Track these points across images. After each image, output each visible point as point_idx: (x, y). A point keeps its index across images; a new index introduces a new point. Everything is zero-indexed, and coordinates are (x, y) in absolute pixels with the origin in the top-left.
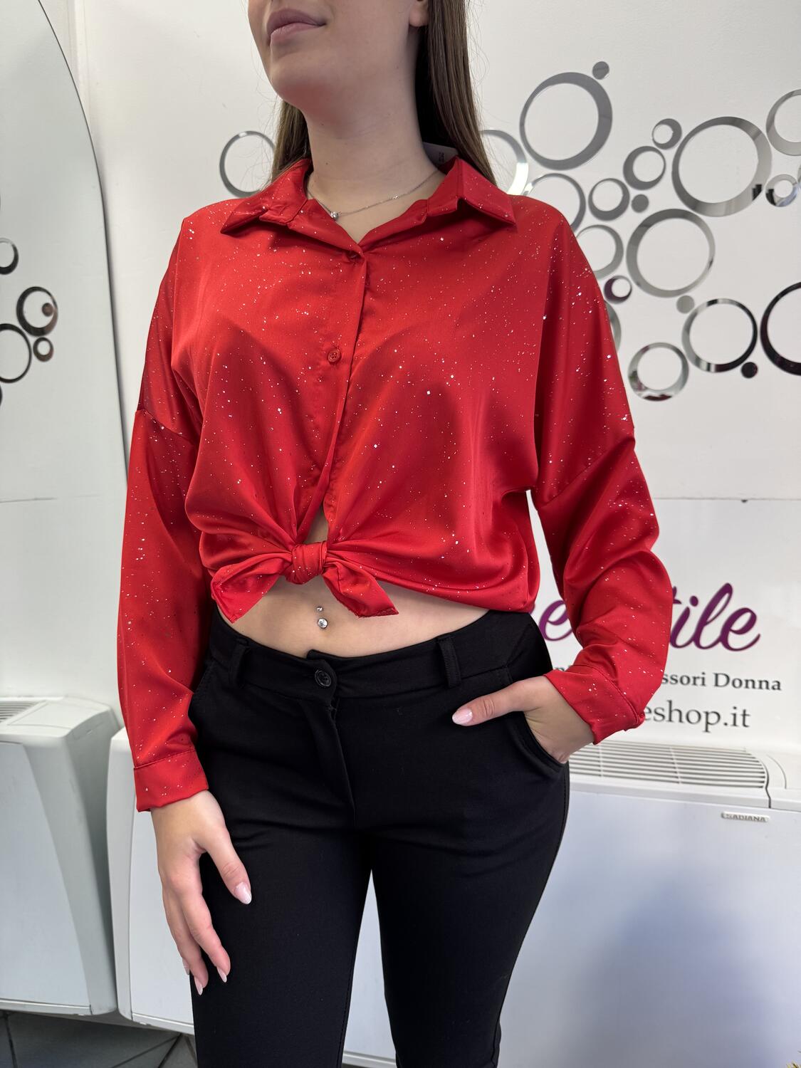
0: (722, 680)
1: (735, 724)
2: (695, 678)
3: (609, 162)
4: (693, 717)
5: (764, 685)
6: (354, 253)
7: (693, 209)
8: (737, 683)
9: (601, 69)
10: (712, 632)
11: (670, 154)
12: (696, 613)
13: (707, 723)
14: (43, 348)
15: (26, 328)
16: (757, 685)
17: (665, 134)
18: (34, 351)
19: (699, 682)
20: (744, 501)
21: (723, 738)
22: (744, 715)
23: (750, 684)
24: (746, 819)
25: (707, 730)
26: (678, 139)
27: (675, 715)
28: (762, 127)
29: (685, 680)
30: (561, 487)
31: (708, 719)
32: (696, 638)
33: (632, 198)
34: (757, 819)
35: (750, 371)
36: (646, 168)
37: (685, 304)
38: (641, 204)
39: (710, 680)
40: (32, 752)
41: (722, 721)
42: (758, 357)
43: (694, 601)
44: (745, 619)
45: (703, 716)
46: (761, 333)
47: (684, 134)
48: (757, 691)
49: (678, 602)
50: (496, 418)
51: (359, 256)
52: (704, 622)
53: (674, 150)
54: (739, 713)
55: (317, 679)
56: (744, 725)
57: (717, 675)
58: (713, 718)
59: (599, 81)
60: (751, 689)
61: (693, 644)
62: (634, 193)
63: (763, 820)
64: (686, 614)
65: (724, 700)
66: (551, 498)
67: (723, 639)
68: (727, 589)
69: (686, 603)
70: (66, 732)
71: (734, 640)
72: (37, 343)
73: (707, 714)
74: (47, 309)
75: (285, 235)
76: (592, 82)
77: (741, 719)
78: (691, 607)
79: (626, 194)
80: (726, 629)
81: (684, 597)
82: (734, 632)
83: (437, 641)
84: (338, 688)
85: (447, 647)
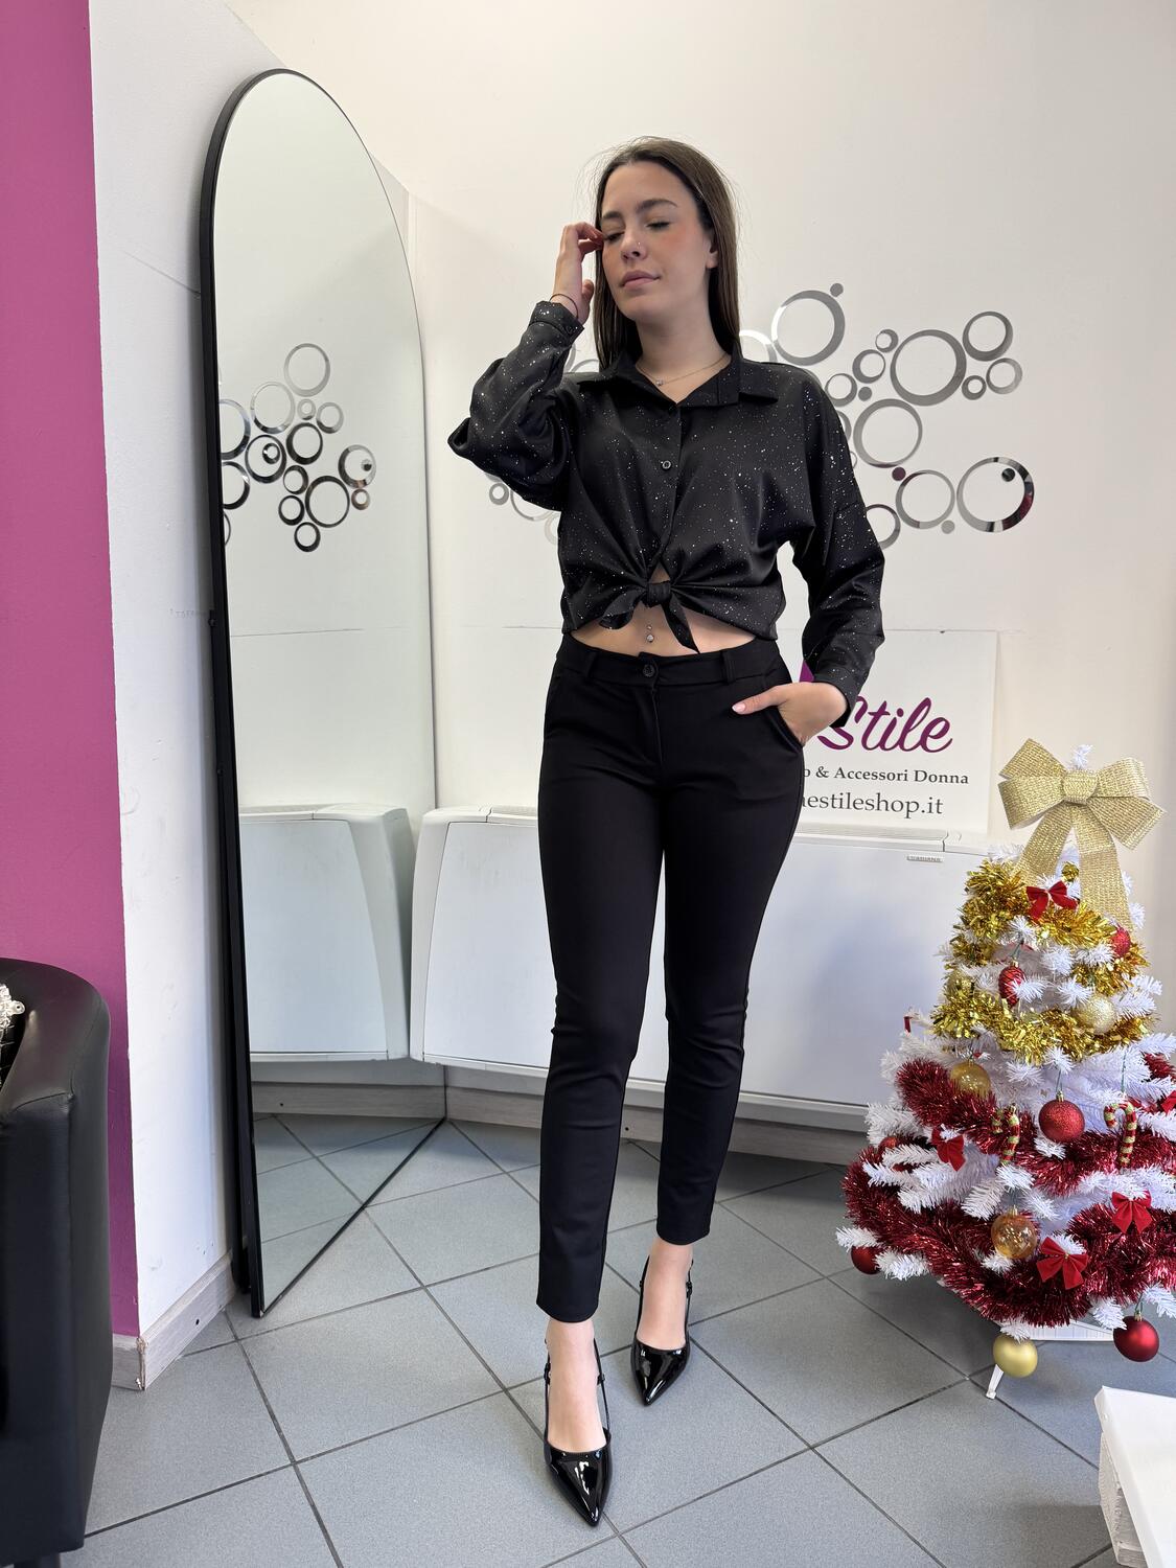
0: (921, 776)
1: (930, 812)
2: (899, 775)
3: (842, 360)
4: (897, 806)
5: (955, 779)
7: (908, 400)
8: (933, 778)
9: (837, 289)
10: (914, 737)
11: (889, 356)
12: (902, 722)
13: (908, 811)
14: (361, 498)
16: (949, 779)
17: (885, 341)
18: (352, 501)
19: (902, 778)
20: (942, 632)
21: (919, 821)
22: (938, 804)
23: (944, 778)
24: (929, 860)
25: (908, 817)
26: (895, 344)
27: (883, 805)
28: (960, 340)
29: (891, 777)
31: (908, 808)
32: (901, 743)
33: (859, 389)
34: (934, 861)
35: (949, 528)
36: (870, 366)
37: (899, 474)
38: (866, 393)
39: (911, 776)
40: (356, 827)
41: (920, 809)
42: (955, 516)
43: (900, 713)
44: (941, 725)
45: (905, 805)
46: (957, 495)
47: (900, 342)
48: (949, 784)
49: (888, 714)
52: (907, 729)
53: (892, 353)
54: (934, 802)
55: (645, 671)
56: (938, 812)
57: (917, 772)
58: (913, 807)
59: (835, 298)
60: (944, 783)
61: (898, 747)
62: (860, 385)
63: (938, 861)
64: (893, 723)
65: (923, 792)
67: (922, 743)
68: (927, 703)
69: (894, 714)
71: (931, 743)
72: (356, 493)
73: (908, 803)
74: (367, 465)
76: (830, 299)
77: (936, 807)
78: (898, 718)
79: (854, 386)
80: (926, 734)
81: (892, 709)
82: (932, 737)
83: (722, 651)
84: (658, 679)
85: (727, 657)
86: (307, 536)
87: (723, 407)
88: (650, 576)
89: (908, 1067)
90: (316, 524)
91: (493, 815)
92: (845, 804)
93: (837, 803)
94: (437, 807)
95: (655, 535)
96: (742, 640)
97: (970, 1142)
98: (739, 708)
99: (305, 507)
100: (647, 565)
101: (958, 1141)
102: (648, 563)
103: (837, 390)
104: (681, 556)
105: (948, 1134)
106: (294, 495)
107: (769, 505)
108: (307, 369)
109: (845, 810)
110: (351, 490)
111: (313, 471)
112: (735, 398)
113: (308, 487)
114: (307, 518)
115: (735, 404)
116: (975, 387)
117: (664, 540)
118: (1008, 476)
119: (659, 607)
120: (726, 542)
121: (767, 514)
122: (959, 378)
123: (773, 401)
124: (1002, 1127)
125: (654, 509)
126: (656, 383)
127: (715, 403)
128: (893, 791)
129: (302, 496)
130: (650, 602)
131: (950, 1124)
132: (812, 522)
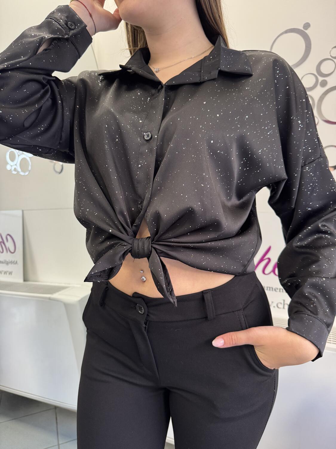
3: (310, 65)
9: (307, 26)
33: (320, 81)
38: (324, 83)
55: (138, 309)
59: (306, 31)
62: (321, 79)
76: (303, 32)
79: (317, 79)
83: (203, 293)
84: (148, 315)
85: (208, 297)
87: (203, 82)
88: (135, 234)
95: (140, 197)
96: (224, 279)
98: (219, 342)
100: (132, 225)
102: (133, 222)
103: (307, 82)
104: (157, 217)
107: (244, 165)
112: (215, 74)
115: (214, 80)
117: (145, 203)
119: (146, 259)
120: (197, 206)
121: (242, 174)
123: (249, 75)
125: (139, 175)
126: (154, 70)
127: (197, 80)
130: (137, 255)
132: (284, 176)
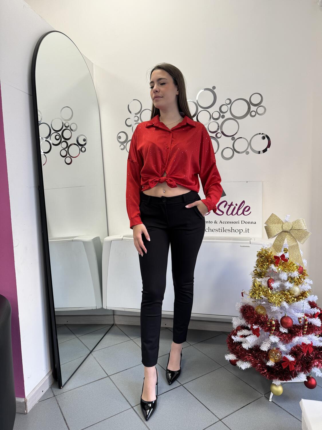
0: (243, 222)
2: (237, 222)
3: (216, 107)
4: (237, 231)
5: (252, 223)
6: (170, 131)
7: (235, 118)
8: (246, 223)
9: (214, 88)
10: (240, 211)
11: (229, 106)
12: (237, 207)
13: (240, 232)
14: (83, 149)
15: (79, 144)
16: (251, 223)
17: (228, 102)
18: (81, 150)
19: (238, 223)
20: (247, 182)
21: (243, 235)
22: (248, 230)
24: (246, 246)
25: (240, 234)
26: (231, 103)
27: (233, 231)
28: (249, 101)
29: (235, 223)
30: (204, 172)
31: (240, 231)
32: (237, 213)
34: (248, 246)
35: (248, 153)
36: (224, 109)
37: (233, 139)
38: (223, 117)
39: (240, 222)
40: (85, 243)
41: (243, 231)
42: (249, 150)
43: (236, 205)
44: (248, 208)
45: (239, 230)
46: (250, 144)
47: (232, 102)
50: (193, 158)
51: (171, 132)
52: (239, 209)
53: (230, 105)
54: (247, 229)
55: (163, 201)
56: (248, 232)
58: (241, 231)
59: (214, 90)
60: (249, 224)
62: (222, 114)
63: (249, 247)
64: (235, 208)
65: (244, 227)
66: (202, 174)
67: (243, 213)
68: (244, 202)
69: (235, 205)
70: (92, 239)
71: (245, 213)
72: (82, 148)
73: (240, 230)
74: (84, 140)
75: (157, 128)
76: (212, 90)
77: (247, 231)
78: (236, 206)
79: (220, 114)
80: (244, 210)
81: (234, 204)
82: (246, 211)
84: (166, 203)
85: (184, 196)
86: (68, 160)
89: (243, 307)
90: (71, 157)
91: (124, 238)
92: (222, 231)
93: (220, 231)
94: (108, 236)
97: (261, 329)
98: (187, 206)
99: (68, 152)
101: (258, 329)
105: (255, 327)
106: (64, 149)
108: (67, 114)
109: (222, 232)
110: (80, 147)
111: (69, 142)
113: (68, 147)
114: (68, 155)
116: (253, 114)
118: (264, 138)
122: (249, 111)
124: (270, 324)
128: (235, 227)
129: (66, 149)
131: (256, 324)
